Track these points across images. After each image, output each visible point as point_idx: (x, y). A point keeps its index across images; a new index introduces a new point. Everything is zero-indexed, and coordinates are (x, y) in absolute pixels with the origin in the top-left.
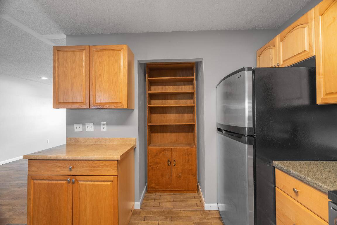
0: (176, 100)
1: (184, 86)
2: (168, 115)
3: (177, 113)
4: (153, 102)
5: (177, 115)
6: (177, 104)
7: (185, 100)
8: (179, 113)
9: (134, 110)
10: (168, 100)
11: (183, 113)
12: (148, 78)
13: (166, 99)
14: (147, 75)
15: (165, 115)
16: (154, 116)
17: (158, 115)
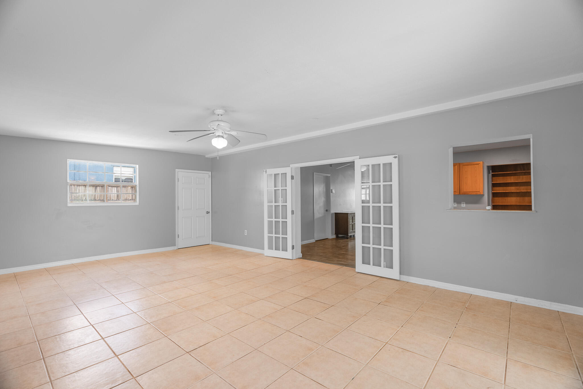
0: (517, 187)
1: (525, 176)
2: (509, 198)
3: (518, 197)
4: (495, 188)
5: (518, 198)
6: (518, 190)
7: (526, 187)
8: (520, 197)
9: (484, 195)
10: (509, 187)
11: (524, 197)
12: (492, 173)
13: (507, 187)
14: (491, 171)
15: (506, 198)
16: (496, 198)
17: (500, 198)
